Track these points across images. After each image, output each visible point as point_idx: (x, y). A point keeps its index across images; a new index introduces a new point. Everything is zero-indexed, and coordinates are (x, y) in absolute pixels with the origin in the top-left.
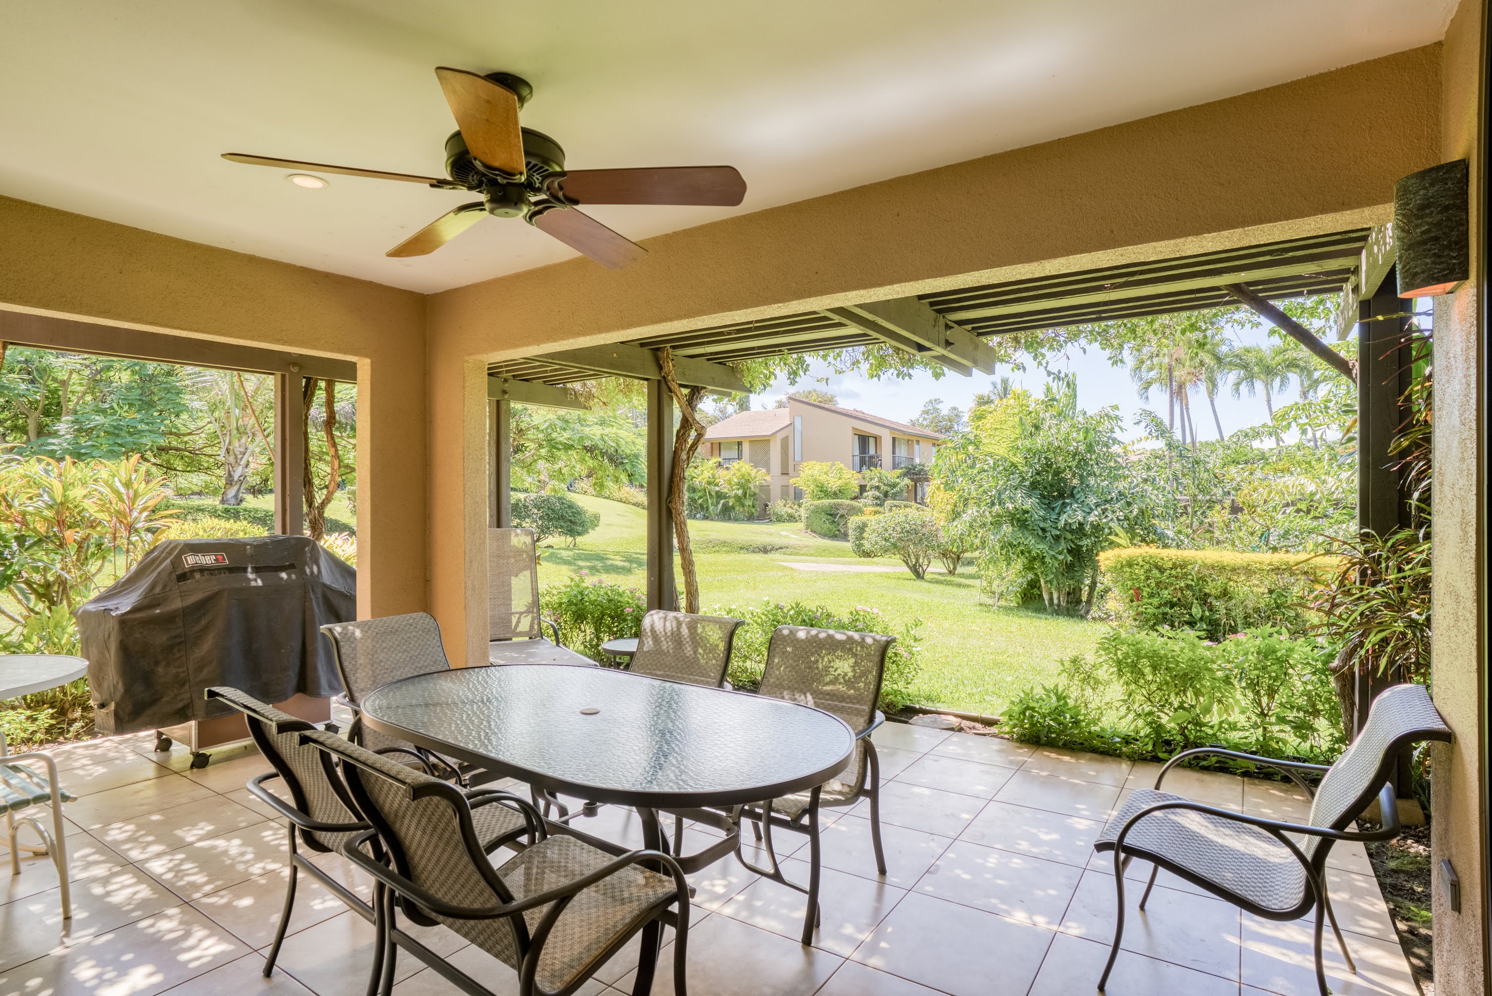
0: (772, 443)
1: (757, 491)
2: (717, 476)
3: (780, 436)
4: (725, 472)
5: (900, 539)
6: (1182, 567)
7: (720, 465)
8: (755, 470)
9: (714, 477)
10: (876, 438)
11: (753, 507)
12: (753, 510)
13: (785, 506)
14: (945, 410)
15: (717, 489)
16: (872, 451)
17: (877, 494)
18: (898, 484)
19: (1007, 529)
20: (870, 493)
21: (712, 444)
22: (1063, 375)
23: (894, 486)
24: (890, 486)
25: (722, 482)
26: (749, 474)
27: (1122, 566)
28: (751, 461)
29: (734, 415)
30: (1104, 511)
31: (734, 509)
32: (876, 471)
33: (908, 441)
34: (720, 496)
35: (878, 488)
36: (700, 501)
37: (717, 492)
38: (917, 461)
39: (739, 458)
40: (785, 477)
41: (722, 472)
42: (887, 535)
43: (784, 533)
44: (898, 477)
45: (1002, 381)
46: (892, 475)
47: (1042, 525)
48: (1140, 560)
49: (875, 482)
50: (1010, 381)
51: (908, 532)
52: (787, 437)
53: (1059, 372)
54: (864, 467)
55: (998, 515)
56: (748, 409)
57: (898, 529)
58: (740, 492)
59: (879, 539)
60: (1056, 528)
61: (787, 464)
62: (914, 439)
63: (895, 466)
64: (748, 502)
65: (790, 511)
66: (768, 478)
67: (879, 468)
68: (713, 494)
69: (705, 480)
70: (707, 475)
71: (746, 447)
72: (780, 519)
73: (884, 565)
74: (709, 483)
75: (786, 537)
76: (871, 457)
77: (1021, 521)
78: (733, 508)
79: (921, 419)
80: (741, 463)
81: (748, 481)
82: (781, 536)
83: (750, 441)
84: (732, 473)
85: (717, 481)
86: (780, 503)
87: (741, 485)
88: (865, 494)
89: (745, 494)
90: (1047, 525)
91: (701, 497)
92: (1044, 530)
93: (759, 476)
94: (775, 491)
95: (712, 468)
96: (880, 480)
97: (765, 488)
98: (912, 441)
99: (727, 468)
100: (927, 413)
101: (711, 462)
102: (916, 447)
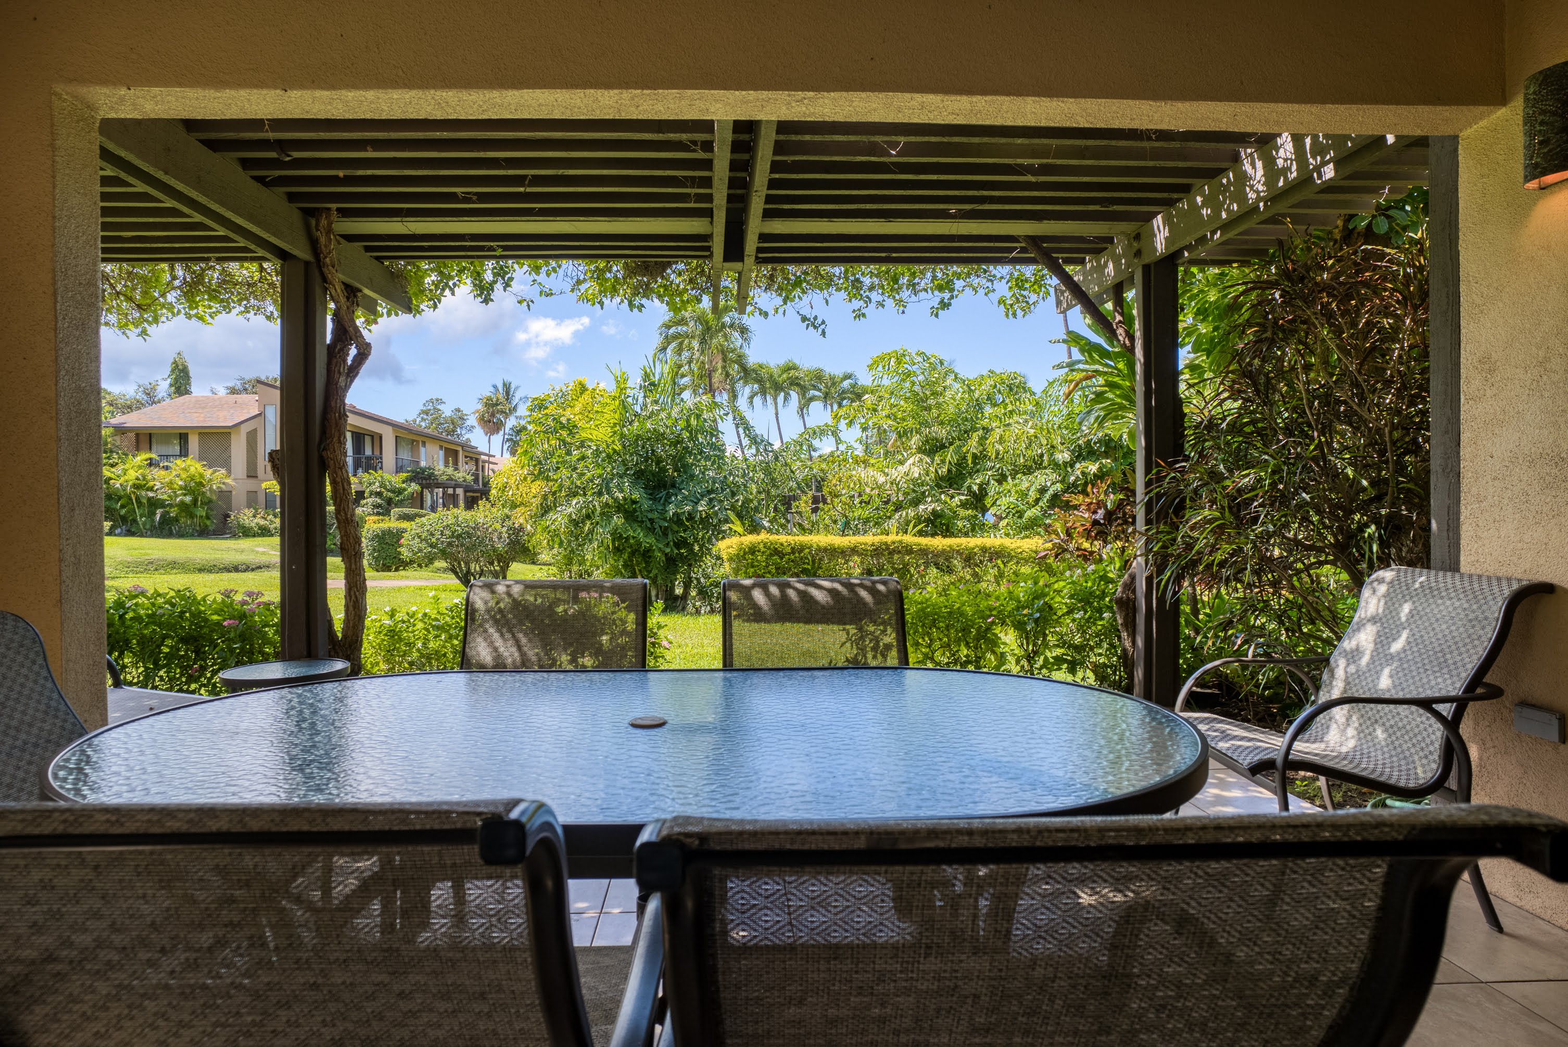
0: (233, 437)
1: (214, 498)
2: (150, 477)
3: (245, 429)
4: (163, 472)
5: (450, 544)
6: (801, 551)
7: (151, 463)
8: (211, 471)
9: (144, 479)
10: (372, 437)
11: (208, 518)
12: (208, 522)
13: (254, 516)
14: (447, 411)
15: (151, 494)
16: (368, 452)
17: (379, 501)
18: (405, 490)
19: (618, 520)
20: (370, 500)
21: (137, 435)
22: (819, 321)
23: (400, 492)
24: (393, 491)
25: (158, 486)
26: (201, 476)
27: (745, 553)
28: (201, 459)
29: (168, 400)
30: (711, 500)
31: (177, 521)
32: (378, 475)
33: (413, 441)
34: (154, 504)
35: (379, 494)
36: (123, 512)
37: (149, 499)
38: (423, 464)
39: (184, 453)
40: (252, 481)
41: (158, 473)
42: (434, 540)
43: (261, 549)
44: (403, 482)
45: (504, 385)
46: (396, 480)
47: (650, 516)
48: (761, 546)
49: (376, 487)
50: (513, 386)
51: (459, 536)
52: (255, 430)
53: (816, 318)
54: (360, 470)
55: (607, 505)
56: (188, 392)
57: (448, 533)
58: (188, 499)
59: (423, 545)
60: (665, 519)
61: (255, 465)
62: (420, 439)
63: (399, 469)
64: (201, 512)
65: (262, 522)
66: (229, 481)
67: (380, 472)
68: (145, 501)
69: (130, 483)
70: (132, 475)
71: (194, 443)
72: (247, 533)
73: (416, 579)
74: (137, 487)
75: (263, 553)
76: (369, 459)
77: (629, 511)
78: (176, 519)
79: (418, 420)
80: (189, 461)
81: (201, 484)
82: (257, 552)
83: (200, 434)
84: (174, 473)
85: (151, 484)
86: (249, 512)
87: (187, 489)
88: (363, 502)
89: (195, 501)
90: (655, 515)
91: (123, 507)
92: (652, 521)
93: (216, 478)
94: (239, 497)
95: (140, 467)
96: (382, 485)
97: (225, 495)
98: (417, 442)
99: (167, 468)
100: (426, 412)
101: (139, 458)
102: (422, 450)
